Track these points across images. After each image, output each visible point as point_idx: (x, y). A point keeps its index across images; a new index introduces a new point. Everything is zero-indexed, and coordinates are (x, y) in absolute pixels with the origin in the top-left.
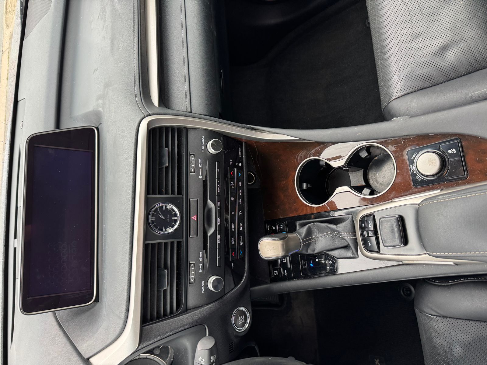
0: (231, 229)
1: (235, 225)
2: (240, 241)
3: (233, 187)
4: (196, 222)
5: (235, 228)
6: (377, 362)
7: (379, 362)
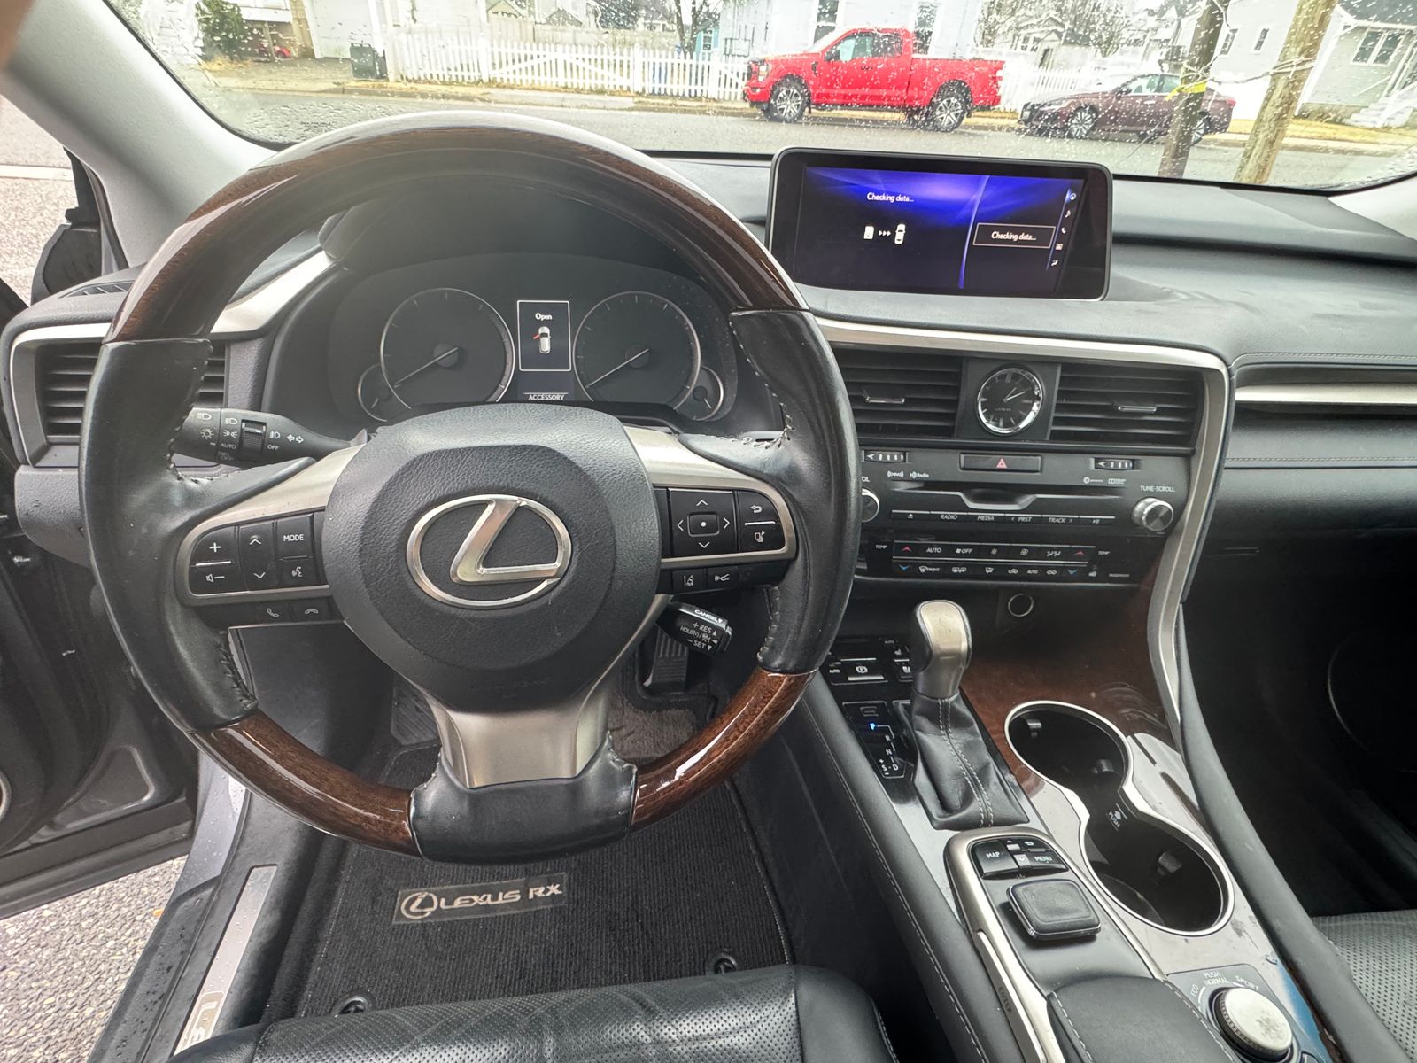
0: (962, 547)
1: (966, 555)
2: (929, 566)
3: (1049, 554)
4: (993, 468)
5: (960, 555)
6: (554, 889)
7: (553, 894)
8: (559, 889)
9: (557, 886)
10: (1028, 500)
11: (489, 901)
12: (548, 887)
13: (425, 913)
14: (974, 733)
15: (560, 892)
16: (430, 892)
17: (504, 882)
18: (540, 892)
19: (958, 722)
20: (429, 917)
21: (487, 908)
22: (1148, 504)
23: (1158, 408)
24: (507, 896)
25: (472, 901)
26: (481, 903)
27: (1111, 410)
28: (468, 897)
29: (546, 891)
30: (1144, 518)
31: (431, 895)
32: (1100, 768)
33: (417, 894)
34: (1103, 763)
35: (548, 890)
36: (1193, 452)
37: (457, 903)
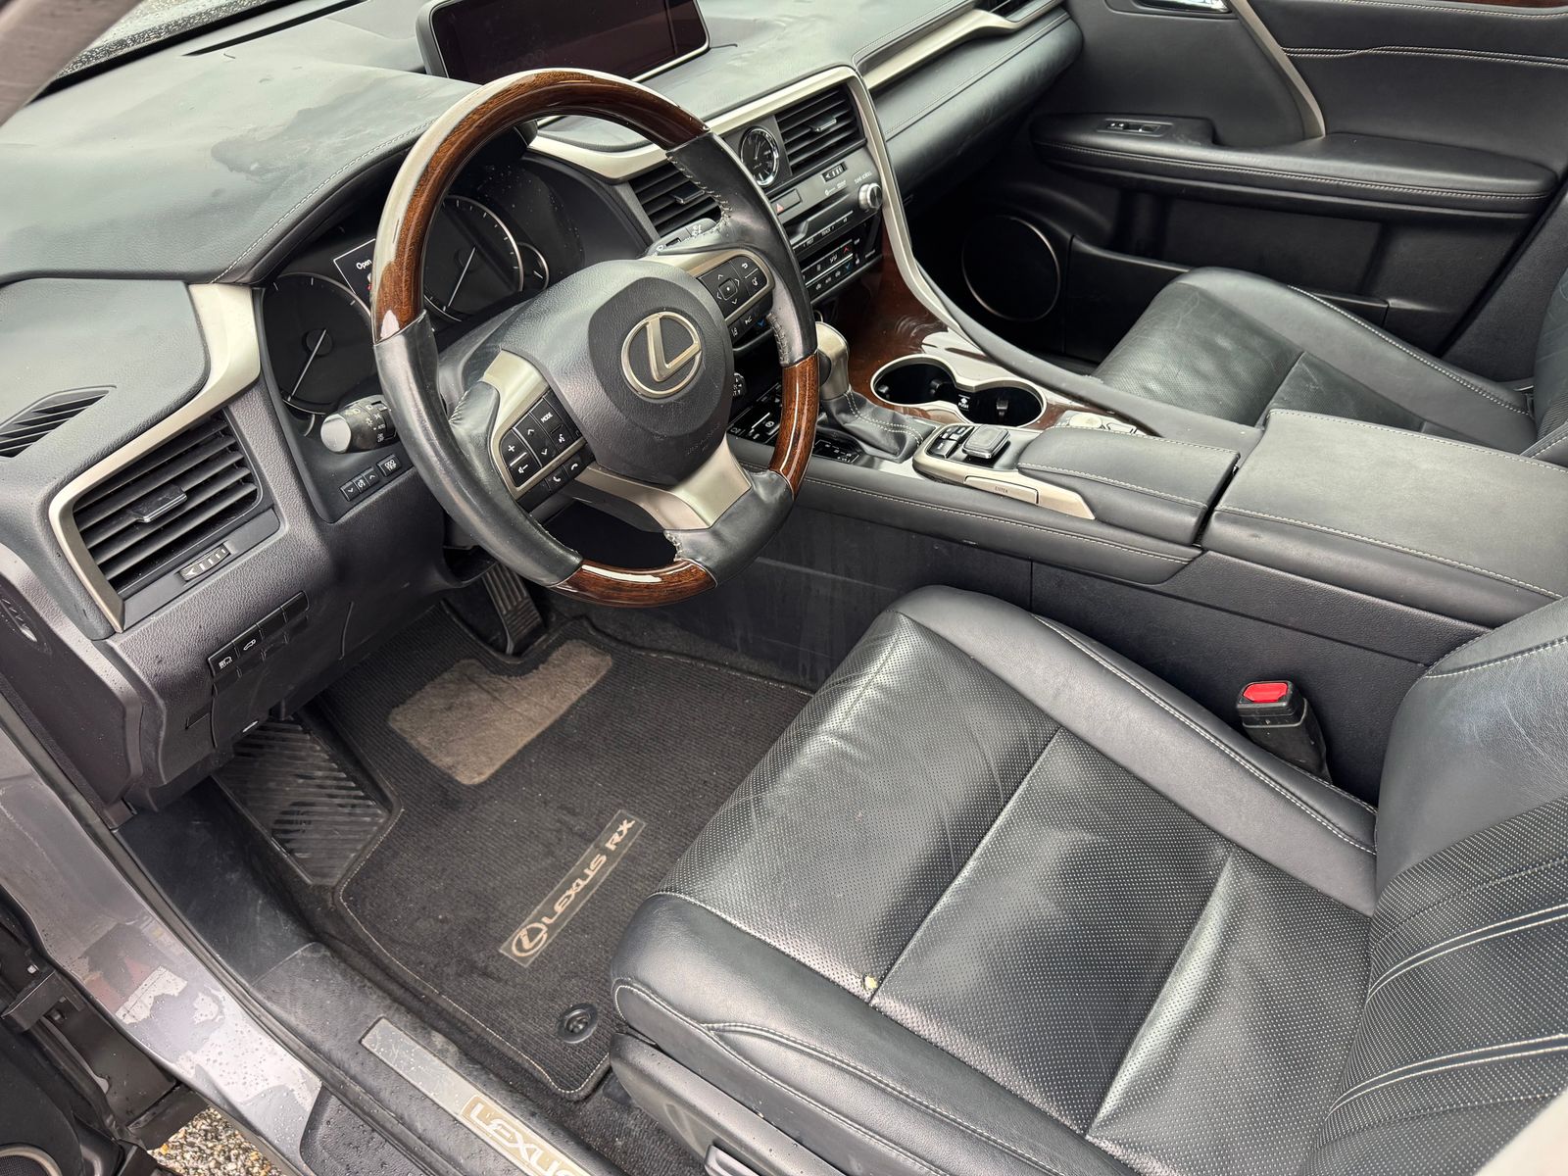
3: (831, 261)
6: (625, 827)
7: (629, 829)
8: (629, 822)
9: (625, 822)
10: (804, 226)
11: (582, 883)
12: (619, 830)
13: (541, 939)
14: (870, 406)
15: (633, 822)
16: (526, 926)
17: (578, 863)
18: (616, 838)
19: (861, 404)
20: (548, 939)
21: (587, 888)
22: (866, 191)
23: (837, 119)
24: (592, 866)
25: (569, 897)
26: (579, 890)
27: (812, 134)
28: (564, 896)
29: (621, 833)
30: (869, 201)
31: (528, 927)
32: (934, 388)
33: (517, 938)
34: (933, 383)
35: (622, 831)
36: (866, 141)
37: (559, 908)
